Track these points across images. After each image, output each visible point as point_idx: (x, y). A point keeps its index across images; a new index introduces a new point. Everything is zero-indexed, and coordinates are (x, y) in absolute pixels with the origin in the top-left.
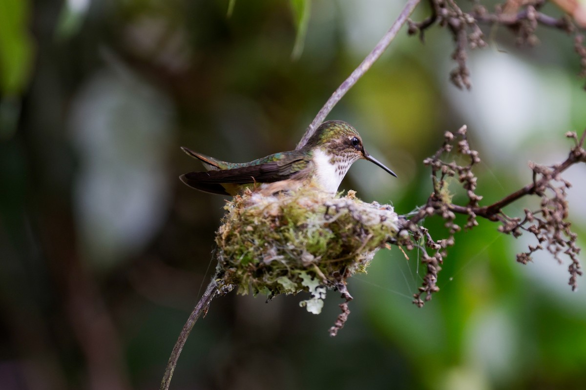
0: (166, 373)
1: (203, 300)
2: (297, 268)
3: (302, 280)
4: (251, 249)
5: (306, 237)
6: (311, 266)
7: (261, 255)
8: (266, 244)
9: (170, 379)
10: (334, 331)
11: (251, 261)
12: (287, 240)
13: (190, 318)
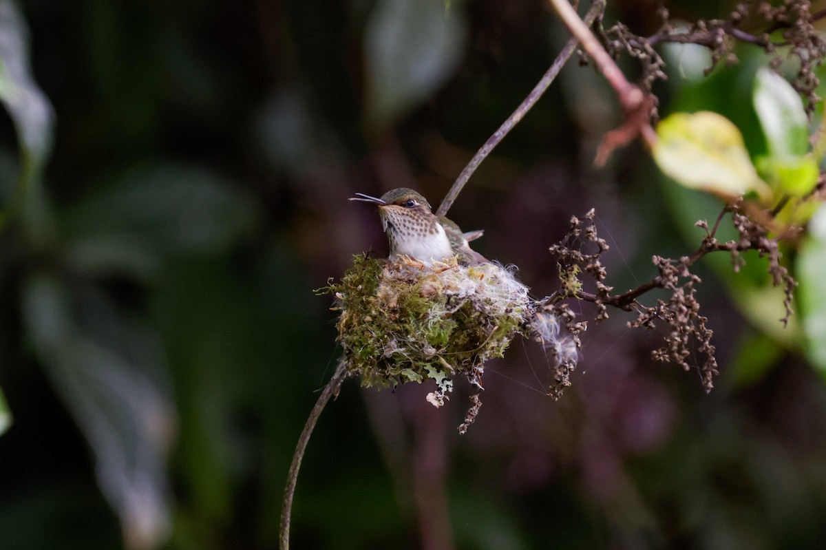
0: (293, 462)
1: (332, 383)
2: (420, 359)
3: (428, 372)
4: (371, 341)
5: (426, 328)
6: (436, 357)
7: (382, 347)
8: (386, 336)
9: (298, 468)
10: (463, 428)
11: (371, 353)
12: (407, 332)
13: (318, 403)
